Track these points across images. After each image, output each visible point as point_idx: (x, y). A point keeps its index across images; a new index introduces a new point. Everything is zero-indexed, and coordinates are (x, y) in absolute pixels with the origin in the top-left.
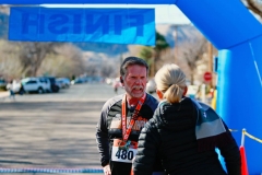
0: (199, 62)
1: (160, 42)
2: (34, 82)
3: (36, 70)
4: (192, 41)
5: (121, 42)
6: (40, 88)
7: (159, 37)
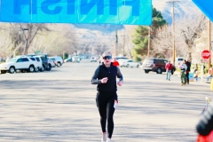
0: (196, 40)
1: (156, 19)
2: (26, 60)
3: (27, 47)
4: (190, 18)
5: (116, 22)
6: (32, 66)
7: (155, 13)
